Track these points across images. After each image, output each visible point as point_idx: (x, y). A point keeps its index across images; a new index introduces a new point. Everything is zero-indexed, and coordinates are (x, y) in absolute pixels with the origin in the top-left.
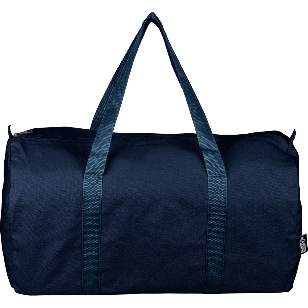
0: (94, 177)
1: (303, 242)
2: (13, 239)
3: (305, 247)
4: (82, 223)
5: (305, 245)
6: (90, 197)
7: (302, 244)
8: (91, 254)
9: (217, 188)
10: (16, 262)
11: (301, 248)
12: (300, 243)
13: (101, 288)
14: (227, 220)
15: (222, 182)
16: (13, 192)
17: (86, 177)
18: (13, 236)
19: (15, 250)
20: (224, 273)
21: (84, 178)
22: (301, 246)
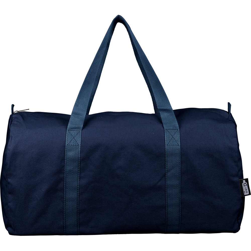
0: (75, 131)
1: (245, 185)
2: (9, 183)
3: (248, 190)
4: (64, 168)
5: (247, 188)
6: (72, 145)
7: (244, 187)
8: (72, 196)
9: (172, 137)
10: (10, 204)
11: (244, 190)
12: (243, 186)
13: (79, 227)
14: (181, 164)
15: (175, 133)
16: (11, 143)
17: (68, 130)
18: (9, 180)
19: (10, 193)
20: (181, 213)
21: (67, 131)
22: (243, 189)
